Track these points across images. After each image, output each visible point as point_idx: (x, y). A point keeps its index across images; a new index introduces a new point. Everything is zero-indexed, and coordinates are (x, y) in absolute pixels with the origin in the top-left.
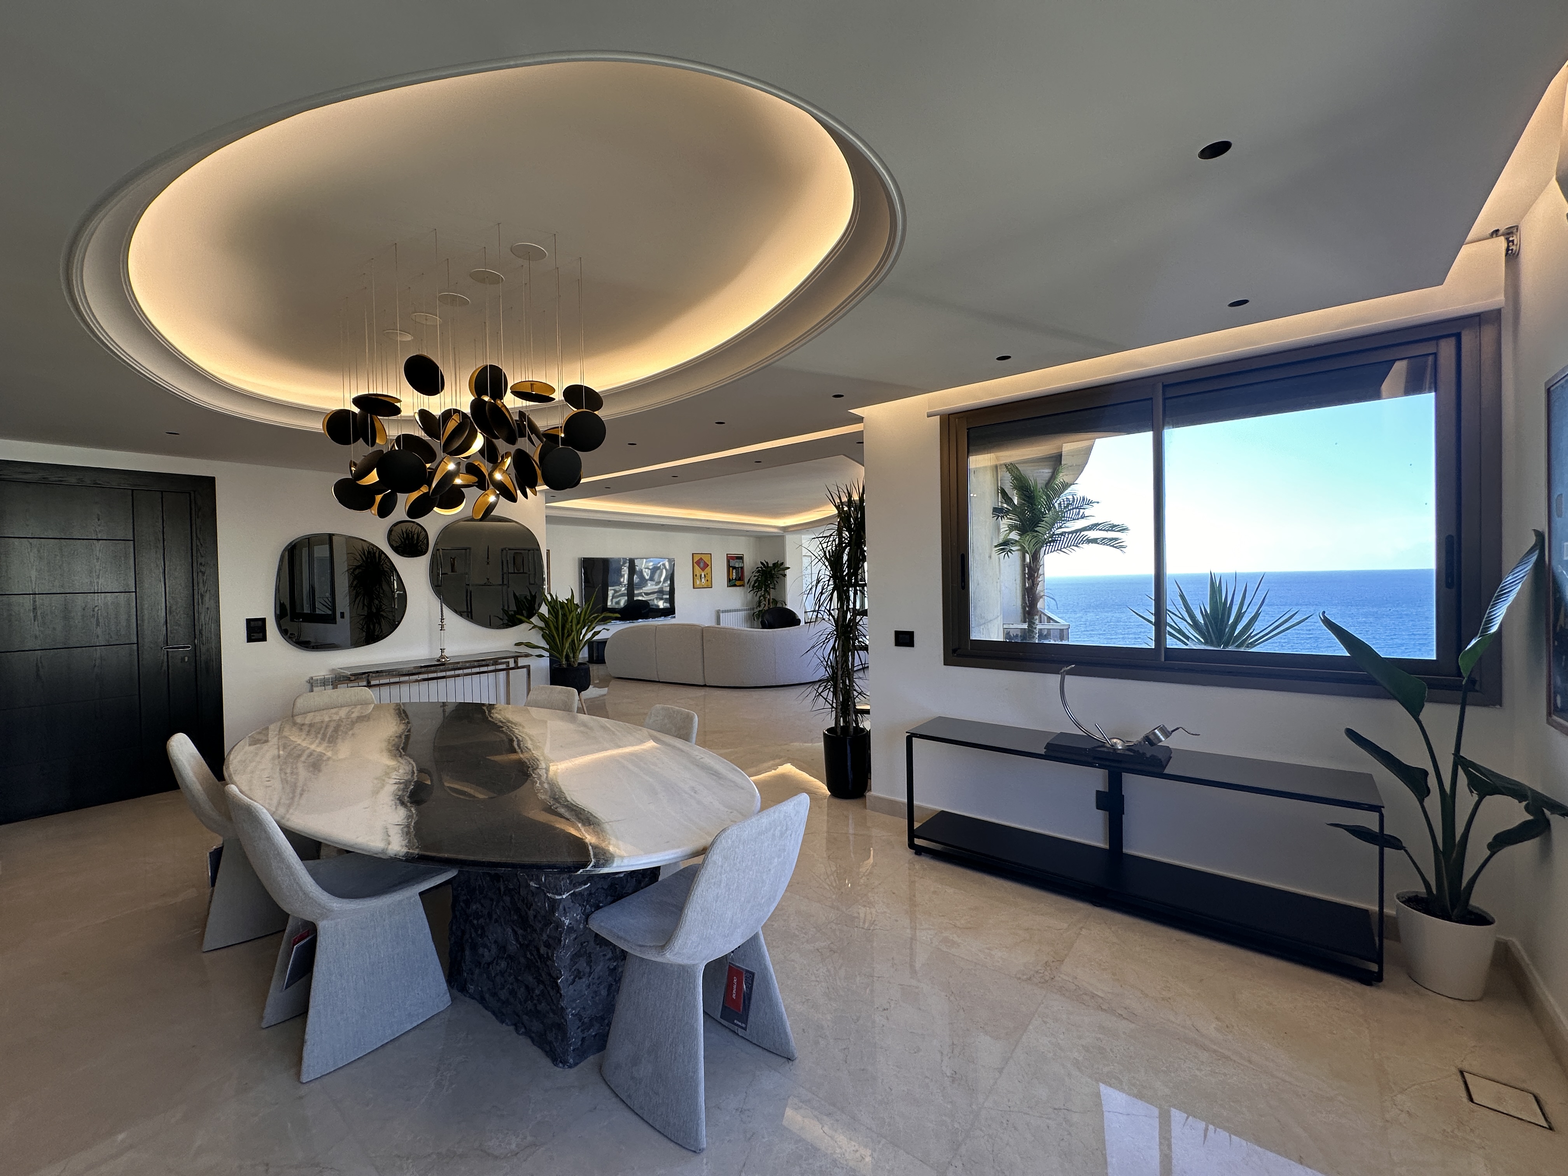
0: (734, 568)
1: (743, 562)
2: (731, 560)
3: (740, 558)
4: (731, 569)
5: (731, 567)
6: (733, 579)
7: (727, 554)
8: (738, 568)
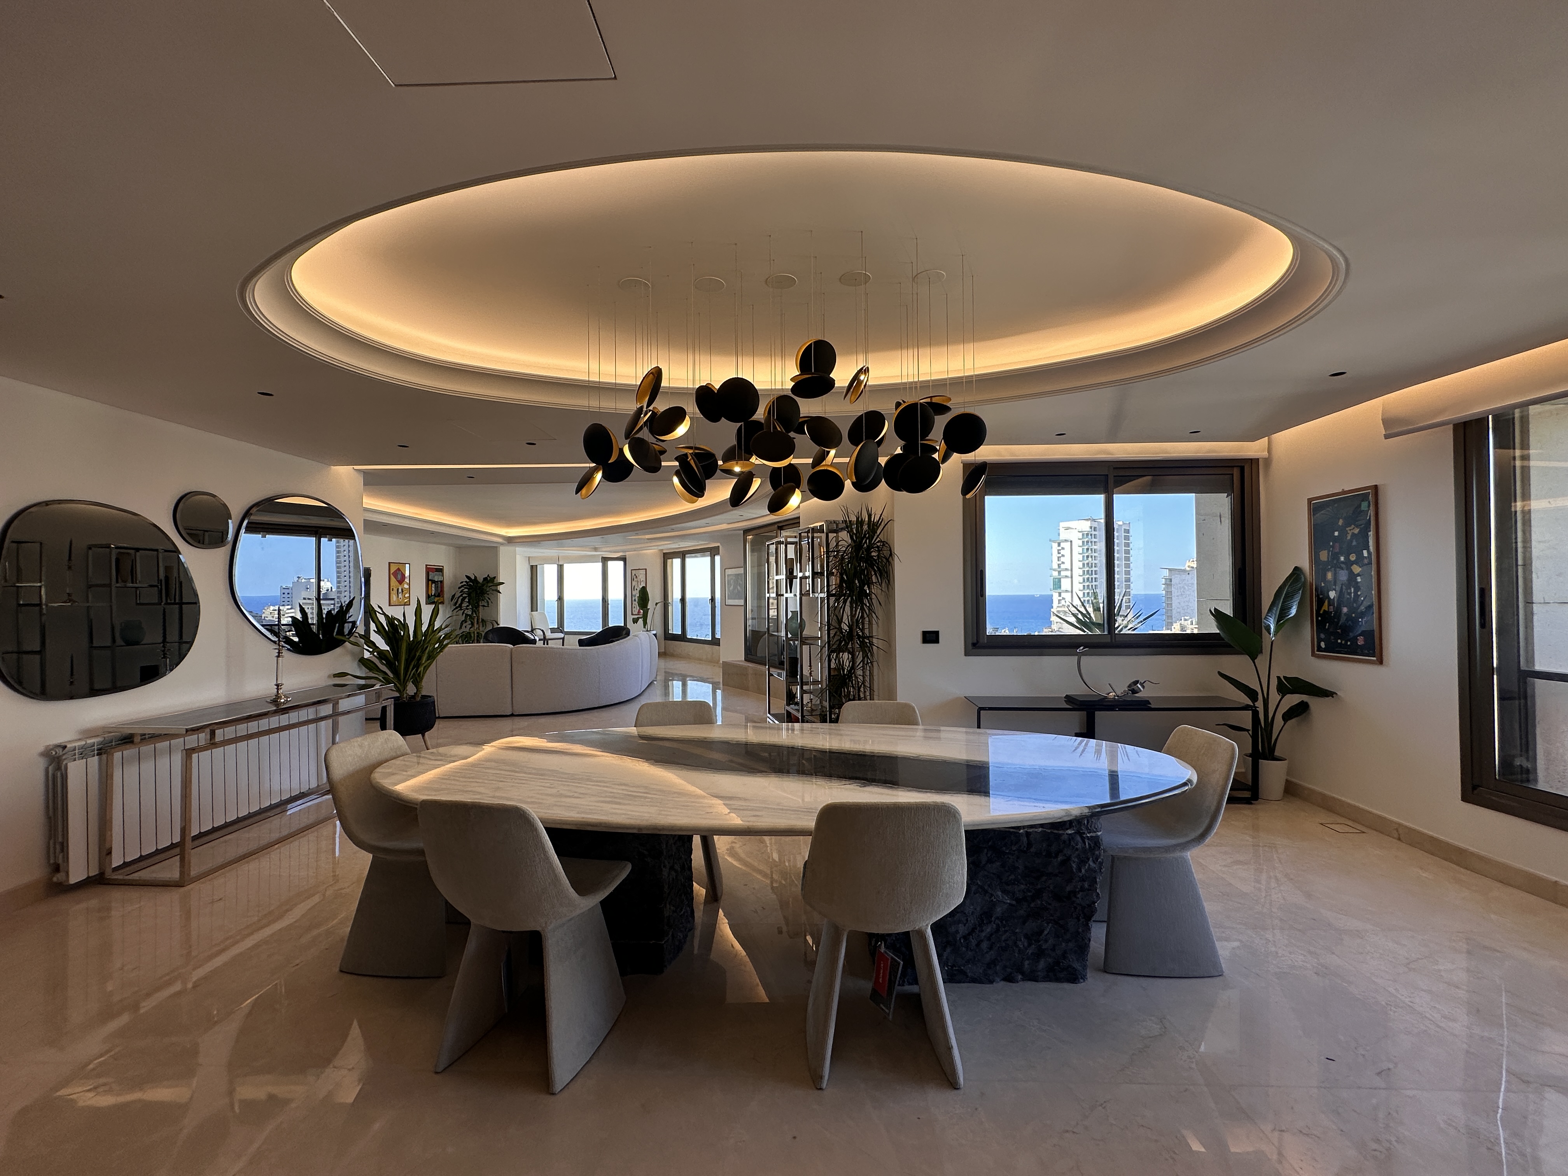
0: (433, 582)
1: (443, 575)
2: (430, 573)
3: (440, 570)
4: (430, 582)
5: (431, 580)
6: (432, 595)
7: (426, 565)
8: (437, 581)
